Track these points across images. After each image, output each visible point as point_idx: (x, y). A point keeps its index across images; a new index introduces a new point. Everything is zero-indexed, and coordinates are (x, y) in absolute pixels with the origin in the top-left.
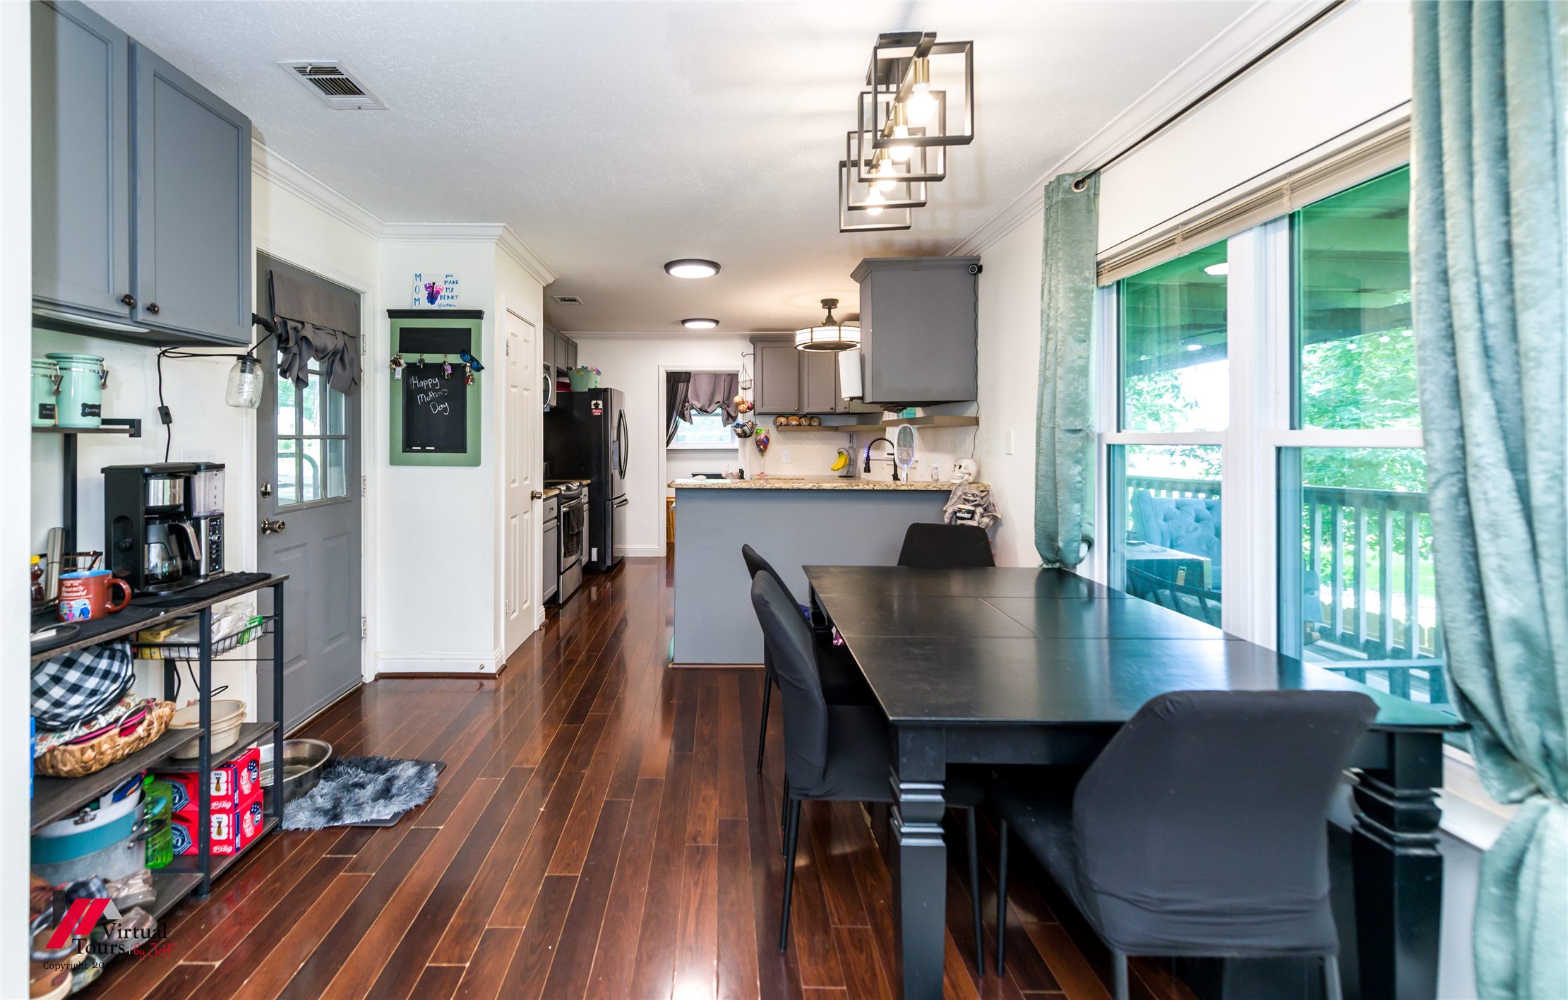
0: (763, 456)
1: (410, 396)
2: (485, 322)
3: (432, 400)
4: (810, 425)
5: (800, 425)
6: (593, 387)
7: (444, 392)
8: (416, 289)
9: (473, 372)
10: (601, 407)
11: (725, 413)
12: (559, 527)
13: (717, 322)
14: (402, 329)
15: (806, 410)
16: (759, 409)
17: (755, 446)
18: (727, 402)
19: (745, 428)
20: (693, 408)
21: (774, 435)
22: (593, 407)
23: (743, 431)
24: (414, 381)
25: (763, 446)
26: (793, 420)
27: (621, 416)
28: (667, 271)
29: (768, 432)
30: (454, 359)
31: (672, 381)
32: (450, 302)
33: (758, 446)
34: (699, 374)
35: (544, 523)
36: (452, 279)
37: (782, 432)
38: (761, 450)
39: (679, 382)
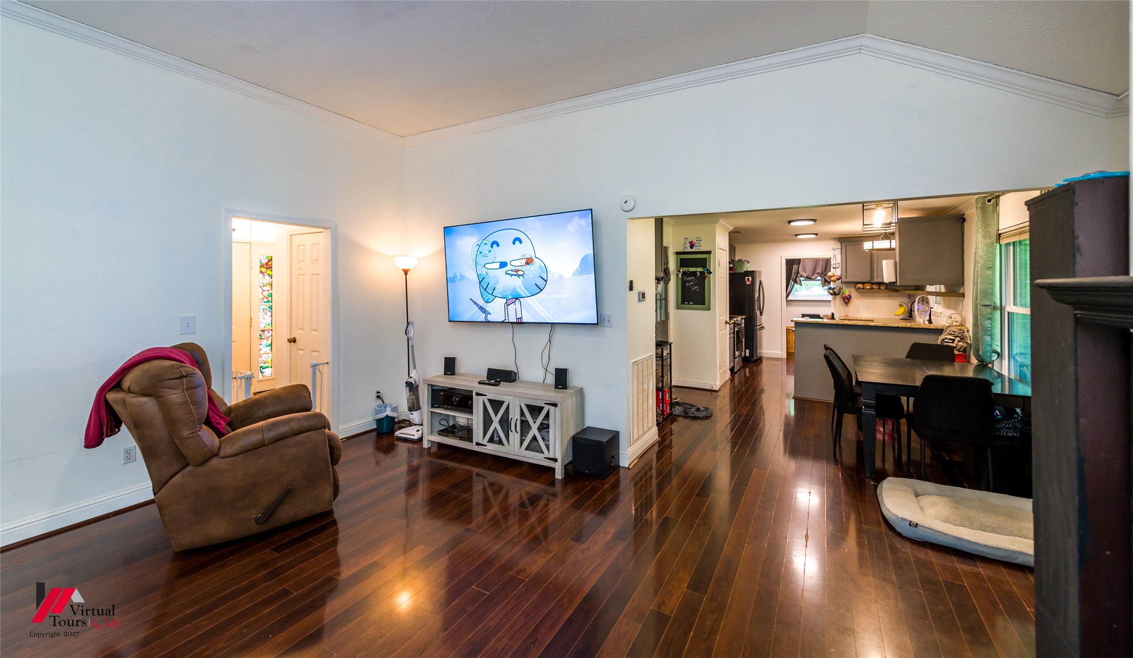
0: (847, 306)
1: (684, 282)
2: (712, 255)
3: (692, 285)
5: (872, 288)
6: (746, 270)
7: (697, 282)
8: (685, 244)
9: (708, 275)
11: (823, 279)
12: (734, 337)
13: (817, 235)
14: (681, 259)
15: (876, 280)
16: (844, 280)
18: (824, 273)
19: (835, 290)
20: (802, 277)
21: (854, 294)
22: (746, 280)
24: (685, 278)
25: (847, 300)
26: (867, 286)
27: (760, 283)
28: (789, 223)
29: (851, 292)
30: (700, 269)
31: (789, 264)
32: (698, 248)
33: (844, 300)
34: (804, 259)
35: (730, 334)
36: (699, 239)
37: (859, 293)
38: (846, 302)
39: (793, 264)
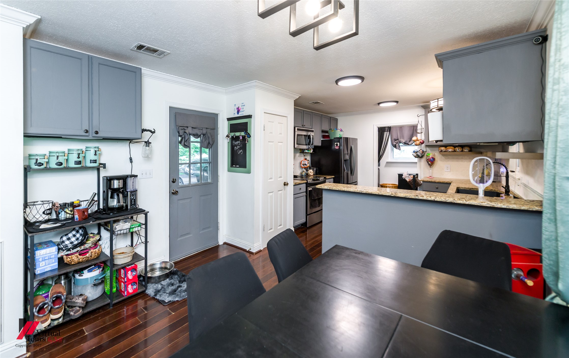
0: (431, 167)
1: (233, 147)
2: (252, 119)
3: (239, 149)
4: (462, 151)
5: (455, 151)
7: (241, 146)
8: (235, 109)
9: (248, 138)
10: (339, 145)
12: (306, 196)
13: (397, 102)
14: (230, 125)
17: (426, 162)
20: (401, 143)
21: (438, 156)
22: (335, 145)
23: (417, 154)
24: (234, 142)
25: (431, 162)
26: (449, 149)
27: (351, 149)
28: (337, 84)
29: (434, 155)
30: (243, 134)
31: (380, 131)
32: (242, 113)
33: (428, 162)
34: (396, 127)
36: (242, 104)
37: (443, 155)
38: (429, 164)
39: (385, 132)
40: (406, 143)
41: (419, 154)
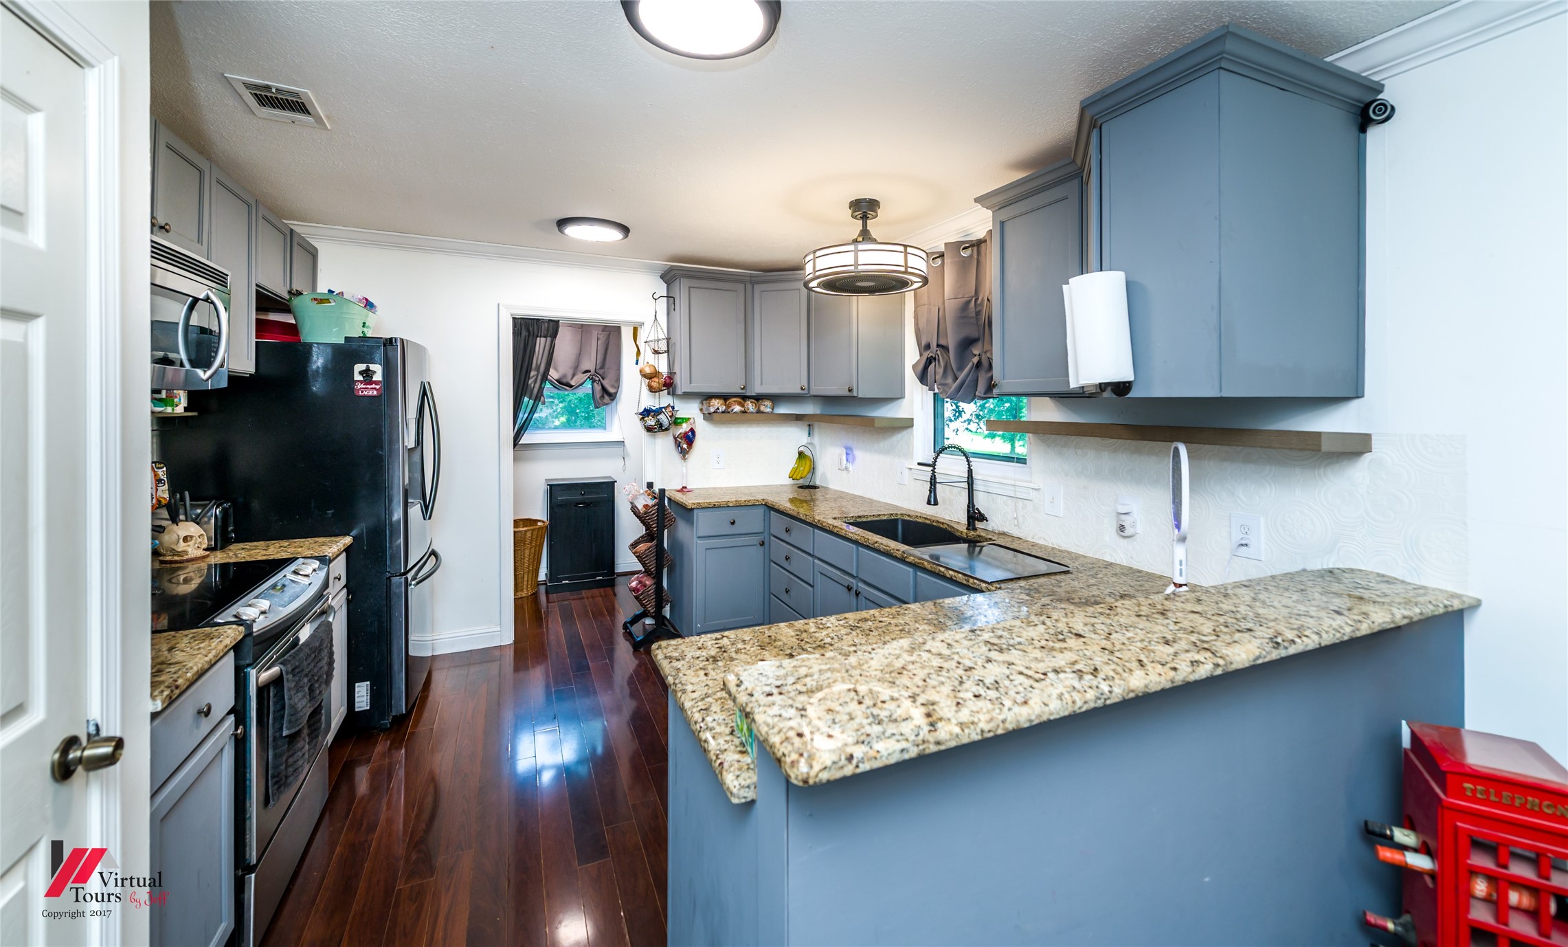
0: (684, 458)
4: (758, 411)
5: (745, 412)
6: (356, 333)
13: (625, 230)
15: (758, 389)
17: (675, 444)
18: (601, 372)
21: (703, 427)
23: (658, 421)
25: (685, 443)
26: (732, 403)
27: (424, 393)
29: (695, 422)
31: (526, 334)
33: (678, 444)
37: (714, 422)
38: (682, 449)
39: (537, 336)
40: (564, 381)
41: (663, 419)
